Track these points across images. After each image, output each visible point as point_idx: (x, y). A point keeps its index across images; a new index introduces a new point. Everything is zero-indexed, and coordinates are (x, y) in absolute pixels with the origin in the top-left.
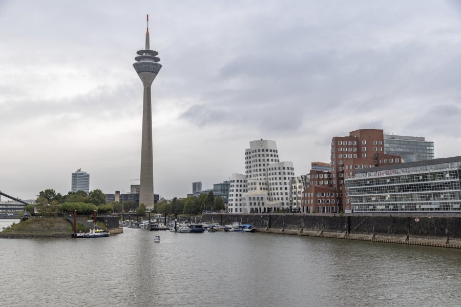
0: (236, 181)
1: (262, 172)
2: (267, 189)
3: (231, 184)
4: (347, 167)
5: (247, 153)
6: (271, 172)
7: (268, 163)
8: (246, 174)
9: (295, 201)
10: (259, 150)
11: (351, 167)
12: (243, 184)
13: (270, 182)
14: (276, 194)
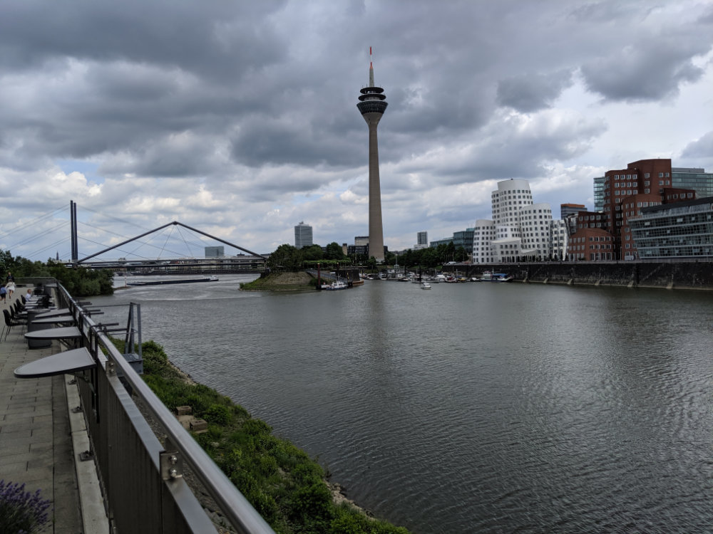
0: (481, 228)
1: (514, 217)
2: (520, 236)
3: (476, 231)
4: (627, 206)
5: (494, 196)
6: (524, 215)
7: (520, 205)
8: (492, 220)
9: (555, 248)
10: (509, 192)
11: (632, 205)
12: (489, 231)
13: (522, 227)
14: (531, 241)
